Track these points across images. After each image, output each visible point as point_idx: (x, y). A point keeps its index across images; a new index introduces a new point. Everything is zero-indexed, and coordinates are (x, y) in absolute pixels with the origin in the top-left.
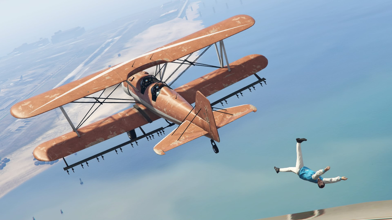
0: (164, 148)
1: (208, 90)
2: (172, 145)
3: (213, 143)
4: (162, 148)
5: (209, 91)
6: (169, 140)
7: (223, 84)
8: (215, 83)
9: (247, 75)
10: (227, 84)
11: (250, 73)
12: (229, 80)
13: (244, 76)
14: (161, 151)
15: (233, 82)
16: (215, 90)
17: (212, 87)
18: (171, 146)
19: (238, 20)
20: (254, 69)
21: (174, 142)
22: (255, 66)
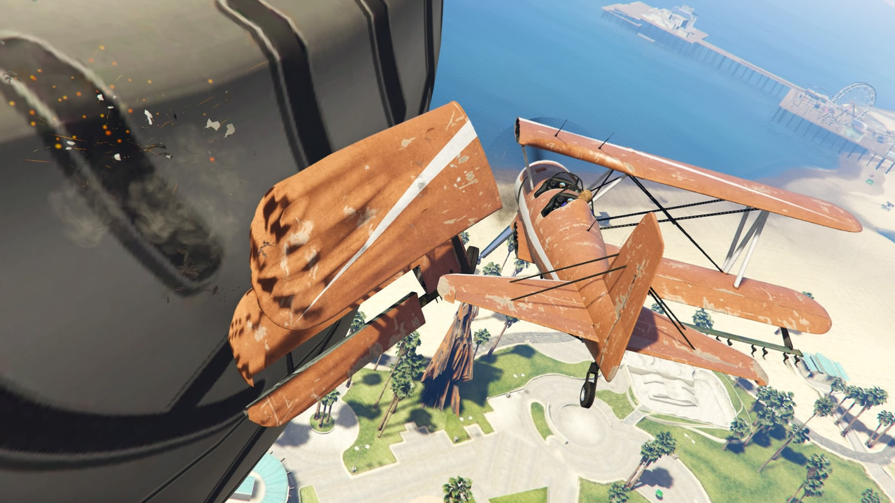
0: (465, 291)
1: (664, 287)
2: (489, 299)
3: (592, 376)
4: (463, 288)
5: (667, 290)
6: (494, 285)
7: (705, 298)
8: (690, 286)
9: (768, 319)
10: (712, 304)
11: (779, 320)
12: (722, 300)
13: (761, 318)
14: (451, 291)
15: (727, 310)
16: (680, 298)
17: (677, 287)
18: (484, 299)
19: (827, 207)
20: (790, 319)
21: (501, 296)
22: (797, 315)
